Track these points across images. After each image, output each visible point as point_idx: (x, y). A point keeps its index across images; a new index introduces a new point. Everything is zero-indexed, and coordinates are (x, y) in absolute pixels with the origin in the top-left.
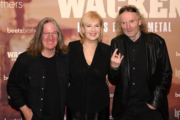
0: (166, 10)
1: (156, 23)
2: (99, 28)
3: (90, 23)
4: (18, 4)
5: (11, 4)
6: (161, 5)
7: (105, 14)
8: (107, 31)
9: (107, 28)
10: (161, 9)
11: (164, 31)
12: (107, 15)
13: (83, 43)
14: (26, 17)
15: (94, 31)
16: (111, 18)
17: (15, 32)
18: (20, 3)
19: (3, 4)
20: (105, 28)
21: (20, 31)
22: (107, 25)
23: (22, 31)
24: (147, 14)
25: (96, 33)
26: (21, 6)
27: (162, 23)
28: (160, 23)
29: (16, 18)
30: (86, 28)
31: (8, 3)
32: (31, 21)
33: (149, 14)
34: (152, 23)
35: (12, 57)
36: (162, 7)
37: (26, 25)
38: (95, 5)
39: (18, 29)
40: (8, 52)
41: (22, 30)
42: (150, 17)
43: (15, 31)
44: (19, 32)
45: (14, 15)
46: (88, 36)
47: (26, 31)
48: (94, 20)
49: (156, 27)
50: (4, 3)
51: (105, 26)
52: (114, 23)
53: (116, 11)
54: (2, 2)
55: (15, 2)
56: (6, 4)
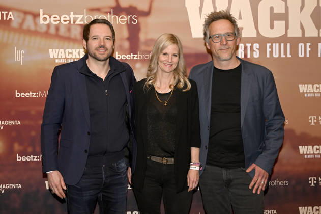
4: (131, 18)
5: (121, 18)
7: (256, 31)
8: (258, 56)
9: (258, 51)
12: (258, 32)
14: (142, 36)
16: (263, 36)
17: (126, 59)
18: (134, 17)
19: (111, 18)
20: (255, 51)
21: (134, 57)
22: (258, 47)
23: (137, 57)
24: (317, 31)
26: (135, 22)
29: (129, 39)
31: (117, 17)
32: (149, 42)
37: (143, 47)
38: (240, 18)
39: (130, 54)
41: (136, 55)
43: (127, 57)
44: (132, 58)
45: (125, 33)
47: (142, 57)
50: (113, 17)
51: (255, 49)
52: (268, 45)
53: (272, 27)
54: (109, 16)
55: (127, 15)
56: (115, 19)
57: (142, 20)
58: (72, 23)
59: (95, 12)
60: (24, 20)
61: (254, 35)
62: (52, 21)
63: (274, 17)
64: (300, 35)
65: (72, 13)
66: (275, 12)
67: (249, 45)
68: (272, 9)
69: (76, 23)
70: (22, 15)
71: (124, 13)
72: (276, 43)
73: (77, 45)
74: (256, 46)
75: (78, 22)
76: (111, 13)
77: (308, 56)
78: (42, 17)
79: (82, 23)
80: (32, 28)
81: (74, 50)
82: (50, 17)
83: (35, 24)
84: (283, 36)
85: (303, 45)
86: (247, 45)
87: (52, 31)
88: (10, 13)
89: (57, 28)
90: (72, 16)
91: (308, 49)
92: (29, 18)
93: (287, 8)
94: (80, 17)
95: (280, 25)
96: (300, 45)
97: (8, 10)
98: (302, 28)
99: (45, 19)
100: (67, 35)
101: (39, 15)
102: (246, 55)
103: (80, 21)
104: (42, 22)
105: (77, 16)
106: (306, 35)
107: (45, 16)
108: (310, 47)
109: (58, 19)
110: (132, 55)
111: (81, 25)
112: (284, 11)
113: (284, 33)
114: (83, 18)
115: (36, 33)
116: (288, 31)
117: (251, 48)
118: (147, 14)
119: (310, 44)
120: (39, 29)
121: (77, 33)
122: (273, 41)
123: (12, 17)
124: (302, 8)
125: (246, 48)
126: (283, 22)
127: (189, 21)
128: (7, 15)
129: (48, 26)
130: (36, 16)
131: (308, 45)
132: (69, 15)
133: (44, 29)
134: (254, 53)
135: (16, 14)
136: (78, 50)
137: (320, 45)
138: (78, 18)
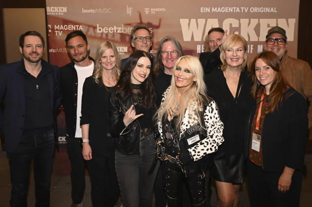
2: (243, 52)
3: (231, 46)
13: (225, 70)
14: (155, 40)
15: (235, 55)
24: (257, 37)
25: (238, 59)
30: (227, 52)
33: (260, 37)
34: (262, 46)
42: (260, 40)
46: (229, 61)
47: (155, 52)
48: (236, 43)
57: (155, 30)
58: (115, 32)
59: (128, 26)
60: (88, 31)
62: (104, 31)
64: (247, 40)
65: (115, 27)
66: (233, 26)
68: (231, 25)
70: (87, 27)
77: (251, 52)
78: (98, 28)
79: (121, 32)
80: (93, 34)
82: (103, 28)
83: (95, 32)
87: (104, 36)
88: (81, 26)
89: (107, 35)
90: (115, 28)
91: (252, 49)
92: (91, 29)
93: (240, 24)
94: (120, 29)
97: (79, 24)
98: (249, 36)
99: (100, 30)
100: (112, 39)
101: (96, 27)
103: (120, 31)
104: (98, 31)
106: (251, 40)
107: (100, 28)
108: (253, 47)
109: (107, 29)
111: (120, 33)
112: (238, 26)
114: (122, 29)
115: (94, 37)
118: (158, 27)
120: (96, 35)
121: (118, 37)
123: (82, 29)
124: (249, 24)
126: (237, 33)
127: (182, 31)
128: (79, 27)
129: (102, 34)
130: (95, 28)
131: (252, 46)
132: (113, 27)
133: (100, 35)
135: (84, 26)
137: (259, 46)
138: (118, 29)
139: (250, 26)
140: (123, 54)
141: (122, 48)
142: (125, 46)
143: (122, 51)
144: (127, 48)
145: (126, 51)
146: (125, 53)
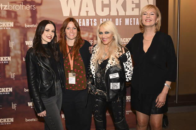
0: (138, 9)
1: (131, 19)
4: (32, 6)
5: (27, 6)
6: (134, 6)
7: (95, 13)
8: (96, 25)
9: (96, 23)
10: (134, 9)
11: (137, 24)
14: (38, 16)
17: (30, 27)
18: (34, 6)
19: (22, 6)
21: (34, 26)
22: (96, 21)
24: (124, 12)
26: (34, 8)
27: (135, 19)
28: (133, 19)
29: (31, 17)
30: (143, 15)
33: (126, 12)
34: (128, 19)
35: (29, 44)
36: (135, 7)
37: (39, 21)
38: (87, 6)
40: (26, 41)
41: (35, 25)
42: (126, 15)
45: (29, 14)
49: (131, 21)
50: (23, 6)
51: (94, 21)
52: (101, 19)
53: (103, 11)
54: (21, 6)
55: (30, 5)
56: (24, 7)
57: (38, 7)
58: (2, 9)
61: (94, 15)
63: (104, 6)
64: (116, 15)
65: (1, 4)
66: (104, 3)
67: (91, 20)
68: (102, 2)
69: (4, 9)
71: (28, 4)
72: (105, 18)
73: (4, 20)
74: (95, 20)
75: (5, 9)
76: (22, 4)
77: (120, 24)
79: (7, 9)
81: (3, 23)
84: (108, 15)
85: (118, 19)
86: (91, 19)
90: (2, 6)
91: (120, 22)
93: (110, 1)
94: (6, 6)
95: (106, 10)
96: (116, 19)
98: (117, 11)
102: (90, 25)
103: (6, 8)
105: (4, 6)
106: (119, 15)
108: (121, 20)
110: (33, 25)
112: (108, 3)
113: (108, 14)
114: (8, 6)
116: (111, 12)
117: (93, 21)
118: (40, 4)
119: (121, 19)
121: (4, 14)
122: (103, 17)
124: (117, 2)
125: (90, 21)
126: (108, 8)
127: (61, 8)
131: (120, 19)
134: (94, 23)
136: (5, 23)
137: (126, 19)
138: (5, 7)
139: (118, 3)
140: (10, 28)
141: (9, 23)
142: (11, 22)
143: (9, 26)
144: (13, 23)
145: (13, 26)
146: (12, 27)
